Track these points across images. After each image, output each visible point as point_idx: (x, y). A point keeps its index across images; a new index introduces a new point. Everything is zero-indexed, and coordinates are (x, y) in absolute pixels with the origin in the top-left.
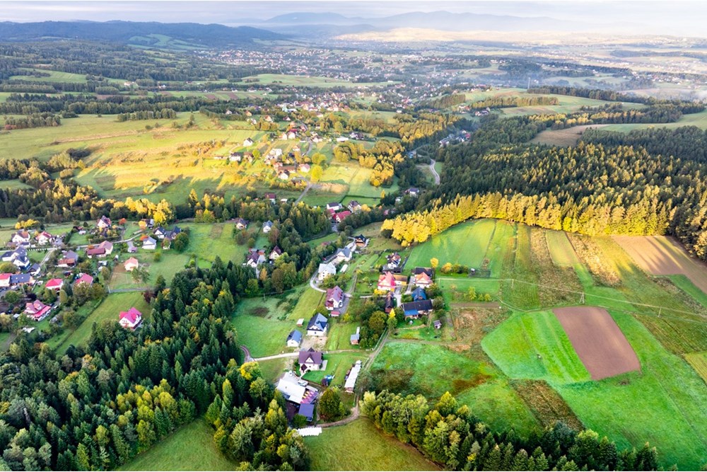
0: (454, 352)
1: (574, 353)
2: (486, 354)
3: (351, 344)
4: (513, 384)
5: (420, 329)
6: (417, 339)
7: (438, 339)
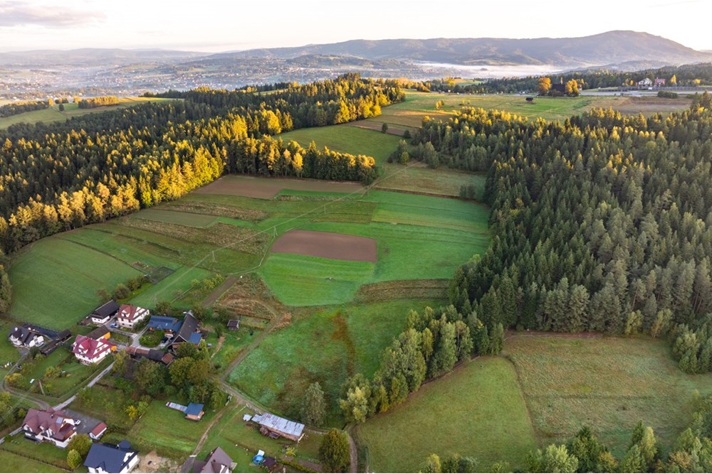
0: (287, 327)
1: (339, 261)
2: (306, 307)
3: (196, 421)
4: (358, 303)
5: (225, 343)
6: (242, 350)
7: (255, 333)
